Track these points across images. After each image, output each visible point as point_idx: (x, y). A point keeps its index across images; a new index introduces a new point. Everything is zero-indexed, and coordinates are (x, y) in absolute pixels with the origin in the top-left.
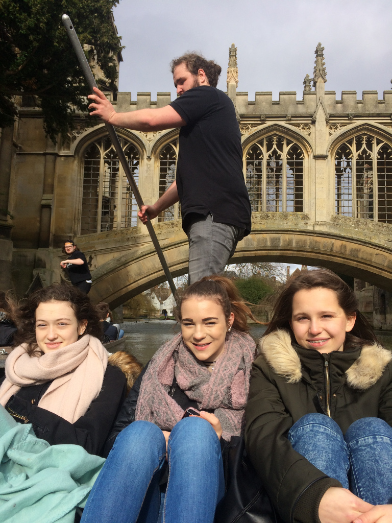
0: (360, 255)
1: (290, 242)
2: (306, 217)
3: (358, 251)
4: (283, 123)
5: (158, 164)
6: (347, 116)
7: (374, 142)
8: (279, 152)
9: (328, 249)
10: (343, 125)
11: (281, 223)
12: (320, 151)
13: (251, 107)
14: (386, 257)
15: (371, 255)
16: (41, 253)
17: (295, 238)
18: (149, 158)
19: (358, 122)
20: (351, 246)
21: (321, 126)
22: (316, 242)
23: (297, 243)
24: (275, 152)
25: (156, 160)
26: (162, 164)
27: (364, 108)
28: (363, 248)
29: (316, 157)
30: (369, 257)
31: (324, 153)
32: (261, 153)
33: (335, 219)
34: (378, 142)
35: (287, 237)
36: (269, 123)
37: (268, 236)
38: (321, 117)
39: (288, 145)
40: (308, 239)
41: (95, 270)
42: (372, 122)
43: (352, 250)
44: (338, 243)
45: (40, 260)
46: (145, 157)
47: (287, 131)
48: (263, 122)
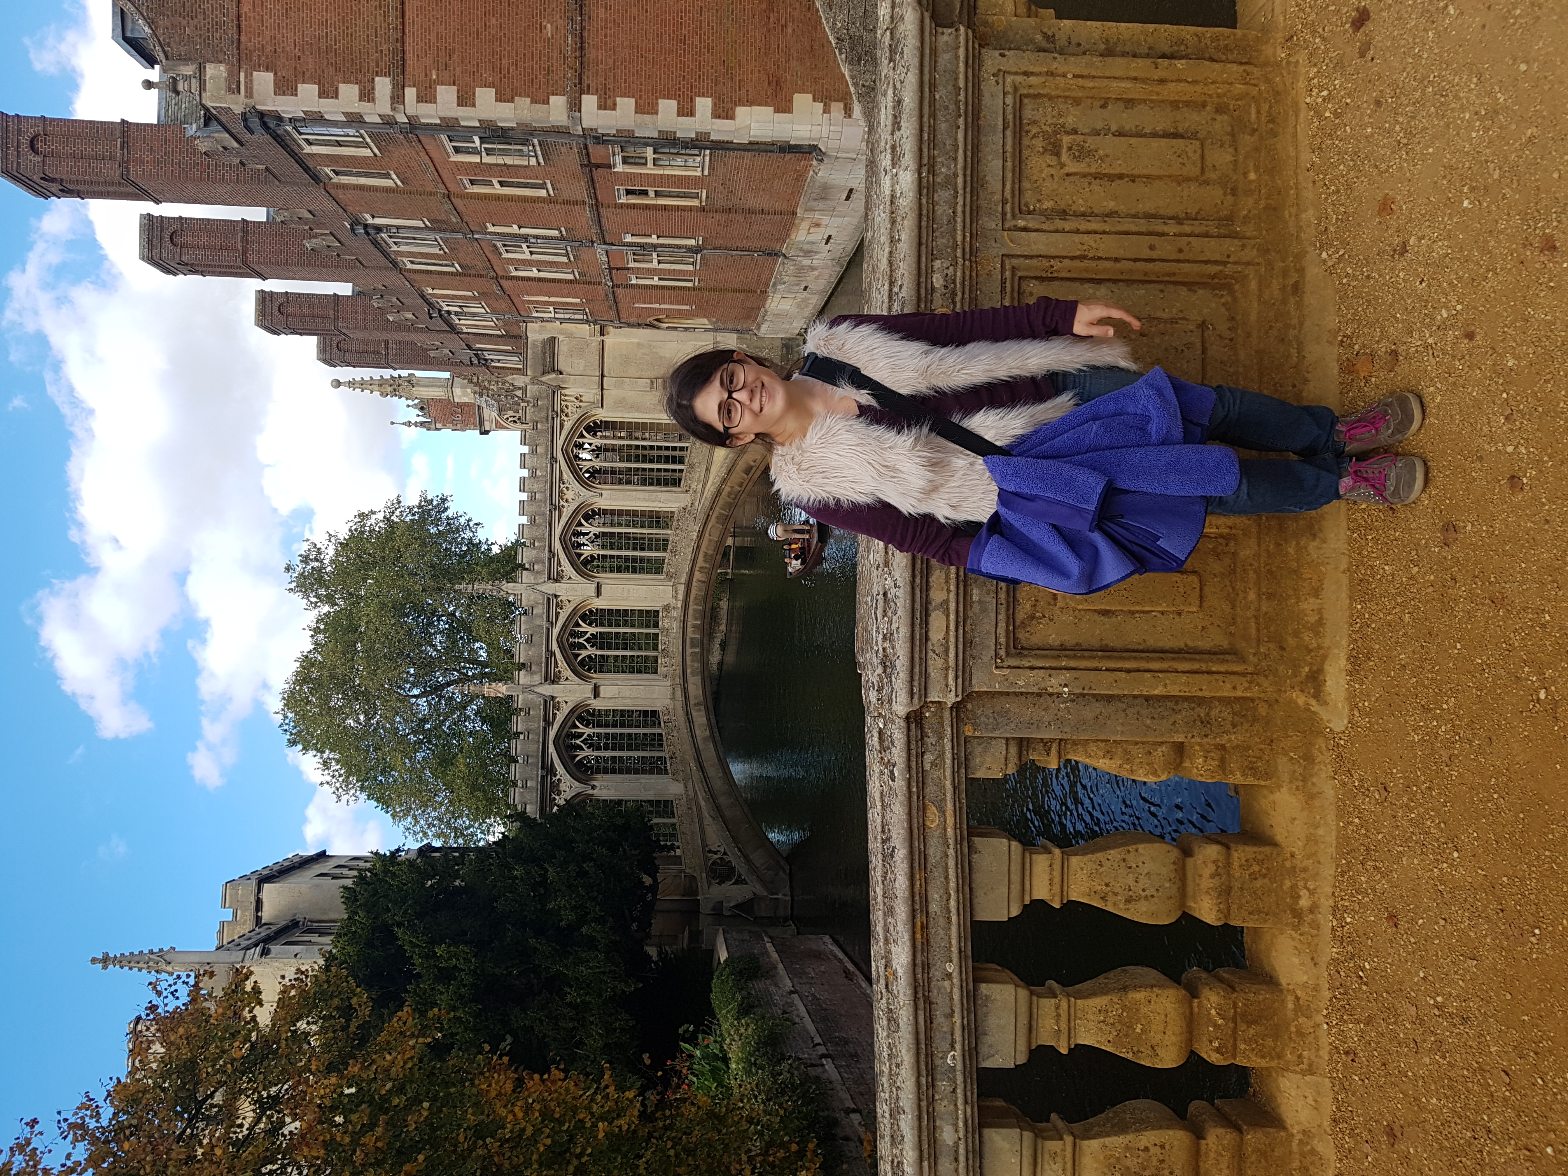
0: (710, 552)
1: (694, 626)
2: (667, 608)
3: (706, 555)
4: (556, 632)
5: (599, 776)
6: (550, 559)
7: (579, 529)
8: (588, 635)
9: (704, 586)
10: (559, 564)
11: (673, 635)
12: (591, 588)
13: (533, 668)
14: (713, 526)
15: (710, 541)
16: (705, 908)
17: (691, 621)
18: (594, 787)
19: (557, 546)
20: (700, 562)
21: (561, 589)
22: (696, 598)
23: (696, 619)
24: (587, 640)
25: (594, 779)
26: (598, 772)
27: (541, 540)
28: (703, 548)
29: (598, 593)
30: (713, 544)
31: (594, 586)
32: (589, 656)
33: (670, 576)
34: (580, 524)
35: (690, 630)
36: (555, 647)
37: (689, 651)
38: (550, 588)
39: (579, 625)
40: (692, 607)
41: (724, 845)
42: (558, 531)
43: (705, 561)
44: (697, 575)
45: (714, 909)
46: (591, 792)
47: (565, 626)
48: (553, 654)
